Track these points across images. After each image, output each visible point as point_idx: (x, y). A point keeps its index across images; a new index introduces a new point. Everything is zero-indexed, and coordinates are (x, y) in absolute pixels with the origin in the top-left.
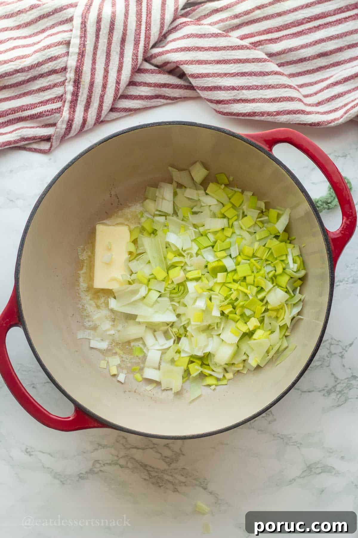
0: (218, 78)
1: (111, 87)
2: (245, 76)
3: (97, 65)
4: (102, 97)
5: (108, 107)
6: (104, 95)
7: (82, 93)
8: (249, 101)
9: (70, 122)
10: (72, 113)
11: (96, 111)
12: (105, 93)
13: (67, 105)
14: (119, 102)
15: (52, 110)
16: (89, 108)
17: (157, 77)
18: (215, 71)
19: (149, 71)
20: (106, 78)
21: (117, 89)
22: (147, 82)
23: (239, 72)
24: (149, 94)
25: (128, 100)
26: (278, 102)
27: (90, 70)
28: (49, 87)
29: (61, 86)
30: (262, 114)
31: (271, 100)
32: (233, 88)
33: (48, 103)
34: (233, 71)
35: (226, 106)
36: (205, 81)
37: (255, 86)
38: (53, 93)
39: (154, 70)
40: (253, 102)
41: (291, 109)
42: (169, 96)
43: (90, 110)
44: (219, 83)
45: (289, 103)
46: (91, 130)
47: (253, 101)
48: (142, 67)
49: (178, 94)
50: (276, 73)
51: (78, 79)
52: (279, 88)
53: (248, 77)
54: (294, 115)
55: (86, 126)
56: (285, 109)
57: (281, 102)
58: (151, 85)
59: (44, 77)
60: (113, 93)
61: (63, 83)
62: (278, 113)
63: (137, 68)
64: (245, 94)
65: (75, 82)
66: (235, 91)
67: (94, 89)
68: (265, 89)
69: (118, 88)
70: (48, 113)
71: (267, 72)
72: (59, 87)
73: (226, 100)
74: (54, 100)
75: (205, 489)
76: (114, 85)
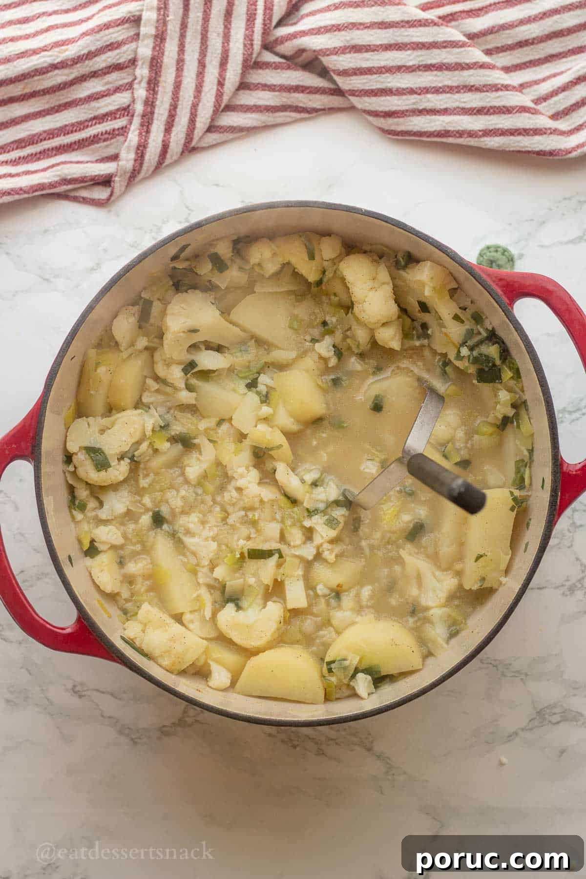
0: (387, 75)
1: (209, 90)
2: (432, 71)
3: (186, 54)
4: (194, 107)
5: (205, 124)
6: (198, 105)
7: (162, 102)
8: (438, 111)
9: (141, 148)
10: (144, 134)
11: (184, 130)
12: (199, 101)
13: (137, 121)
14: (222, 117)
15: (114, 130)
16: (173, 126)
17: (284, 75)
18: (383, 64)
19: (271, 66)
20: (201, 76)
21: (220, 94)
22: (269, 83)
23: (421, 64)
24: (272, 103)
25: (236, 113)
26: (486, 114)
27: (174, 63)
28: (107, 92)
29: (127, 90)
30: (460, 134)
31: (475, 111)
32: (412, 91)
33: (105, 120)
34: (411, 63)
35: (401, 120)
36: (365, 81)
37: (448, 87)
38: (114, 101)
39: (279, 63)
40: (444, 115)
41: (506, 128)
42: (304, 106)
43: (174, 129)
44: (389, 82)
45: (504, 116)
46: (176, 162)
47: (445, 112)
48: (259, 60)
49: (318, 103)
50: (483, 66)
51: (155, 78)
52: (487, 91)
53: (435, 73)
54: (512, 137)
55: (168, 156)
56: (498, 127)
57: (490, 114)
58: (274, 89)
59: (97, 77)
60: (213, 100)
61: (130, 86)
62: (487, 133)
63: (253, 60)
64: (433, 99)
65: (149, 82)
66: (416, 96)
67: (181, 93)
68: (465, 92)
69: (221, 92)
70: (107, 136)
71: (467, 64)
72: (124, 92)
73: (400, 111)
74: (115, 113)
75: (369, 750)
76: (215, 87)
